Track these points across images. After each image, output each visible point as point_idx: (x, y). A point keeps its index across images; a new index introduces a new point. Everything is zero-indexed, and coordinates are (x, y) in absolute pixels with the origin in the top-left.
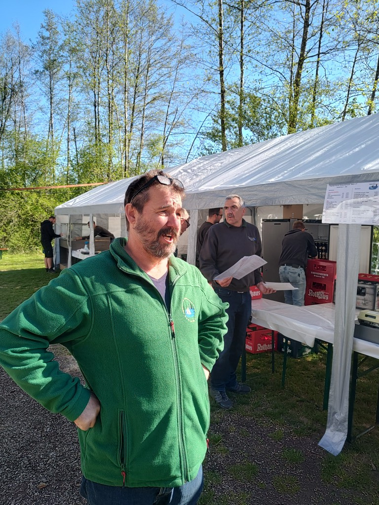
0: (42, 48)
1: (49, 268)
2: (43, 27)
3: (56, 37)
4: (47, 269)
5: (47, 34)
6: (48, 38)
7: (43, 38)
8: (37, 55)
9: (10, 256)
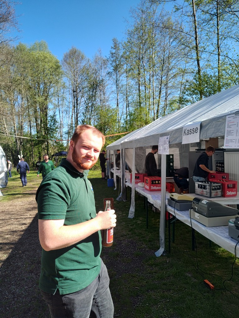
0: (112, 59)
1: (103, 177)
2: (112, 48)
3: (119, 51)
4: (102, 178)
5: (114, 51)
6: (115, 53)
7: (112, 54)
8: (109, 64)
9: (93, 171)
